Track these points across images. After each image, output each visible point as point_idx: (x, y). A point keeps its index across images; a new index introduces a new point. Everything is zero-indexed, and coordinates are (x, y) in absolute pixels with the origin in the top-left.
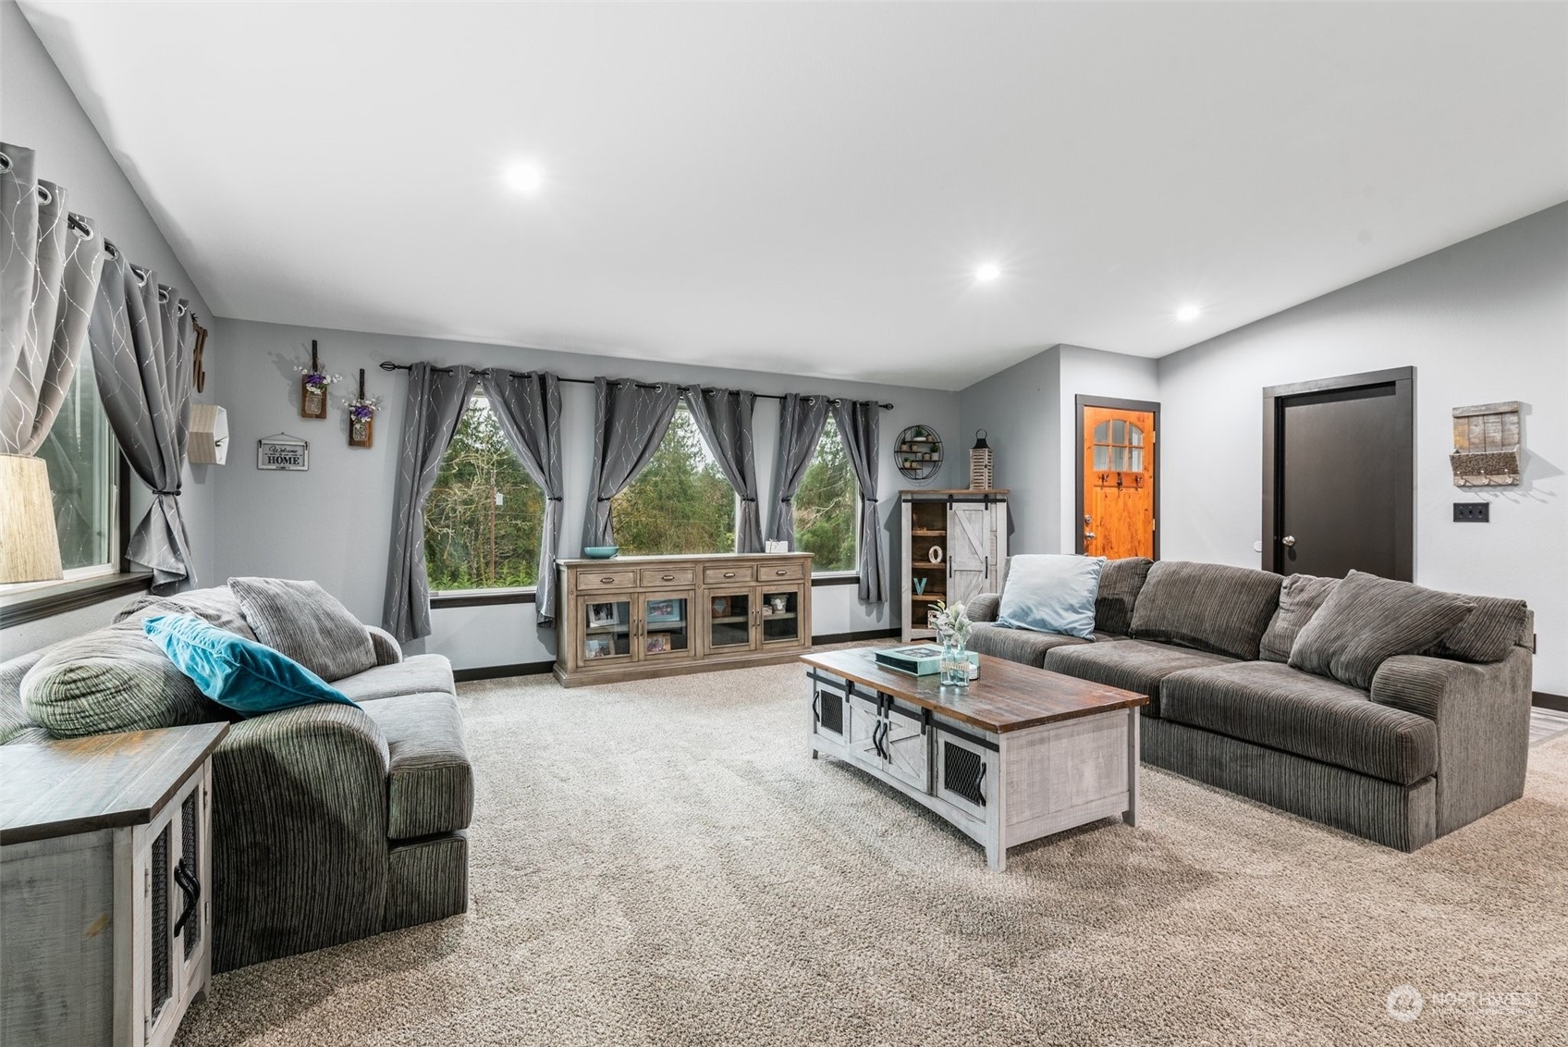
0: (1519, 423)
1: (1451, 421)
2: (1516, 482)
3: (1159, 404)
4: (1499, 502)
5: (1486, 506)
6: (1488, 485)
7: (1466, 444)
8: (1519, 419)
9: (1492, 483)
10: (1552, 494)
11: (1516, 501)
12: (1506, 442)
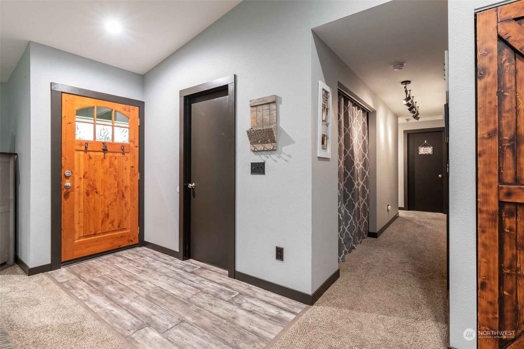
0: (276, 109)
1: (249, 108)
2: (275, 148)
3: (144, 102)
4: (269, 160)
5: (263, 164)
6: (263, 150)
7: (255, 125)
8: (276, 107)
9: (265, 149)
10: (289, 156)
11: (275, 161)
12: (271, 123)
